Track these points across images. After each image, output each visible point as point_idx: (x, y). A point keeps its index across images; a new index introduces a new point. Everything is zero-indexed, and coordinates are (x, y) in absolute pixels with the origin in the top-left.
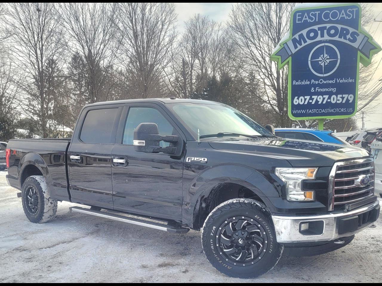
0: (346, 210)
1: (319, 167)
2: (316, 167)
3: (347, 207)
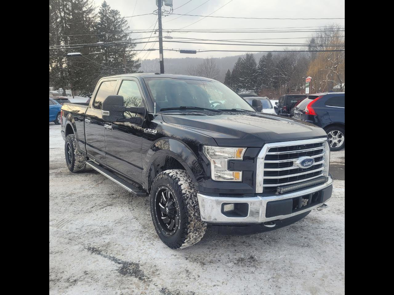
0: (277, 193)
1: (248, 147)
2: (245, 147)
3: (279, 190)
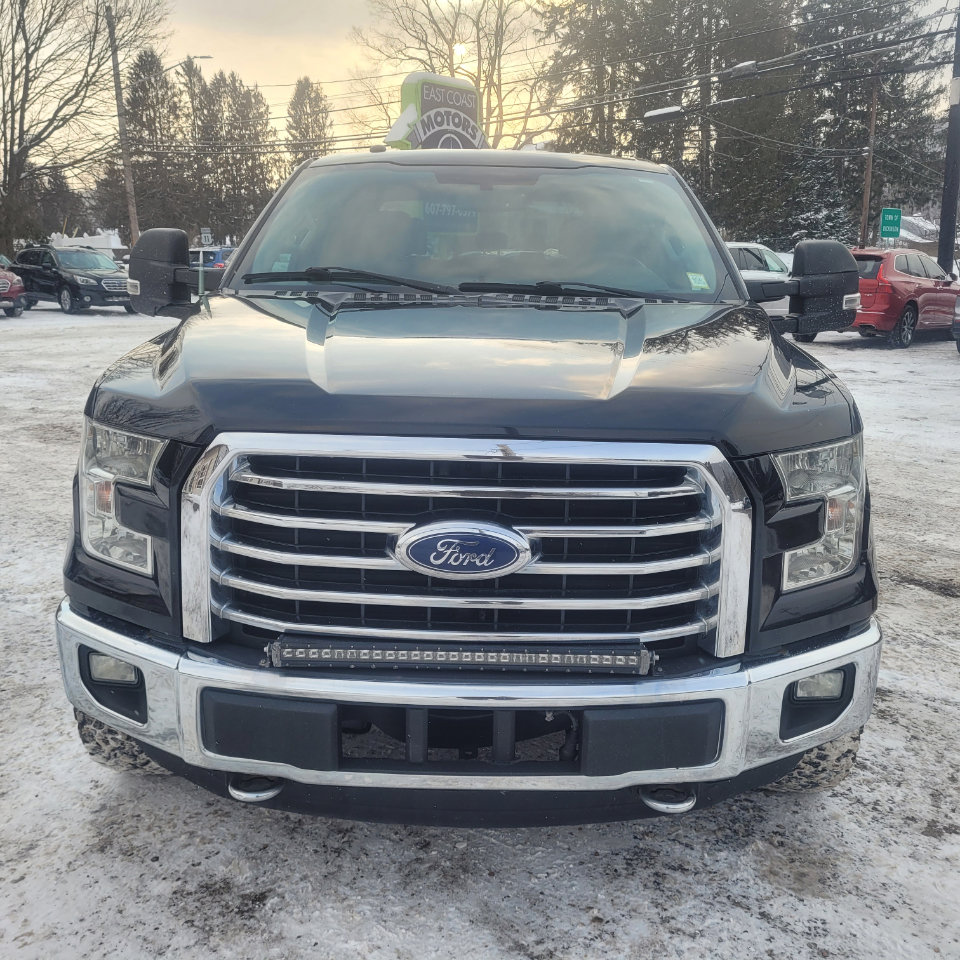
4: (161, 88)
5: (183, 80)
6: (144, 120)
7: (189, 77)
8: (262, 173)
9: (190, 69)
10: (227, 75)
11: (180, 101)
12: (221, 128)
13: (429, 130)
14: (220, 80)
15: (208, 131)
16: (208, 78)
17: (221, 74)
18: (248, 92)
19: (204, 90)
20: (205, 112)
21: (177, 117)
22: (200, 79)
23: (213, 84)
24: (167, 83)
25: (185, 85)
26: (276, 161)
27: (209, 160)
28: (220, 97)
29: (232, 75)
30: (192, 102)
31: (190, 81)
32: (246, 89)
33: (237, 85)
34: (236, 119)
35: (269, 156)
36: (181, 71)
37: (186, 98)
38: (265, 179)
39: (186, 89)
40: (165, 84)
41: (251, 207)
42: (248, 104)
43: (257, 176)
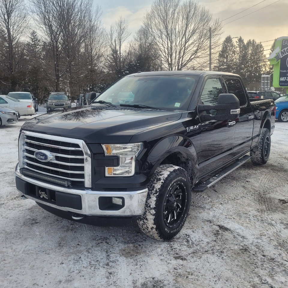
4: (231, 46)
5: (238, 44)
6: (225, 56)
7: (240, 43)
8: (260, 69)
9: (241, 40)
10: (251, 41)
11: (236, 50)
12: (248, 56)
13: (284, 54)
14: (249, 43)
15: (244, 57)
16: (245, 42)
17: (250, 40)
18: (258, 44)
19: (244, 46)
20: (244, 52)
21: (235, 54)
22: (243, 43)
23: (247, 44)
24: (233, 45)
25: (238, 45)
26: (264, 65)
27: (243, 66)
28: (249, 47)
29: (253, 40)
30: (240, 50)
31: (240, 44)
32: (257, 44)
33: (254, 43)
34: (253, 53)
35: (262, 63)
36: (238, 41)
37: (238, 49)
38: (260, 70)
39: (238, 46)
40: (232, 46)
41: (255, 79)
42: (258, 48)
43: (258, 70)
